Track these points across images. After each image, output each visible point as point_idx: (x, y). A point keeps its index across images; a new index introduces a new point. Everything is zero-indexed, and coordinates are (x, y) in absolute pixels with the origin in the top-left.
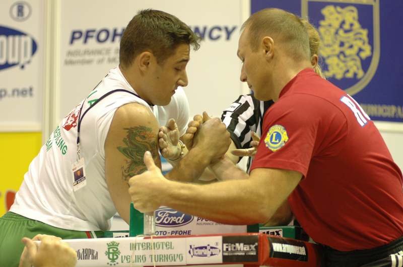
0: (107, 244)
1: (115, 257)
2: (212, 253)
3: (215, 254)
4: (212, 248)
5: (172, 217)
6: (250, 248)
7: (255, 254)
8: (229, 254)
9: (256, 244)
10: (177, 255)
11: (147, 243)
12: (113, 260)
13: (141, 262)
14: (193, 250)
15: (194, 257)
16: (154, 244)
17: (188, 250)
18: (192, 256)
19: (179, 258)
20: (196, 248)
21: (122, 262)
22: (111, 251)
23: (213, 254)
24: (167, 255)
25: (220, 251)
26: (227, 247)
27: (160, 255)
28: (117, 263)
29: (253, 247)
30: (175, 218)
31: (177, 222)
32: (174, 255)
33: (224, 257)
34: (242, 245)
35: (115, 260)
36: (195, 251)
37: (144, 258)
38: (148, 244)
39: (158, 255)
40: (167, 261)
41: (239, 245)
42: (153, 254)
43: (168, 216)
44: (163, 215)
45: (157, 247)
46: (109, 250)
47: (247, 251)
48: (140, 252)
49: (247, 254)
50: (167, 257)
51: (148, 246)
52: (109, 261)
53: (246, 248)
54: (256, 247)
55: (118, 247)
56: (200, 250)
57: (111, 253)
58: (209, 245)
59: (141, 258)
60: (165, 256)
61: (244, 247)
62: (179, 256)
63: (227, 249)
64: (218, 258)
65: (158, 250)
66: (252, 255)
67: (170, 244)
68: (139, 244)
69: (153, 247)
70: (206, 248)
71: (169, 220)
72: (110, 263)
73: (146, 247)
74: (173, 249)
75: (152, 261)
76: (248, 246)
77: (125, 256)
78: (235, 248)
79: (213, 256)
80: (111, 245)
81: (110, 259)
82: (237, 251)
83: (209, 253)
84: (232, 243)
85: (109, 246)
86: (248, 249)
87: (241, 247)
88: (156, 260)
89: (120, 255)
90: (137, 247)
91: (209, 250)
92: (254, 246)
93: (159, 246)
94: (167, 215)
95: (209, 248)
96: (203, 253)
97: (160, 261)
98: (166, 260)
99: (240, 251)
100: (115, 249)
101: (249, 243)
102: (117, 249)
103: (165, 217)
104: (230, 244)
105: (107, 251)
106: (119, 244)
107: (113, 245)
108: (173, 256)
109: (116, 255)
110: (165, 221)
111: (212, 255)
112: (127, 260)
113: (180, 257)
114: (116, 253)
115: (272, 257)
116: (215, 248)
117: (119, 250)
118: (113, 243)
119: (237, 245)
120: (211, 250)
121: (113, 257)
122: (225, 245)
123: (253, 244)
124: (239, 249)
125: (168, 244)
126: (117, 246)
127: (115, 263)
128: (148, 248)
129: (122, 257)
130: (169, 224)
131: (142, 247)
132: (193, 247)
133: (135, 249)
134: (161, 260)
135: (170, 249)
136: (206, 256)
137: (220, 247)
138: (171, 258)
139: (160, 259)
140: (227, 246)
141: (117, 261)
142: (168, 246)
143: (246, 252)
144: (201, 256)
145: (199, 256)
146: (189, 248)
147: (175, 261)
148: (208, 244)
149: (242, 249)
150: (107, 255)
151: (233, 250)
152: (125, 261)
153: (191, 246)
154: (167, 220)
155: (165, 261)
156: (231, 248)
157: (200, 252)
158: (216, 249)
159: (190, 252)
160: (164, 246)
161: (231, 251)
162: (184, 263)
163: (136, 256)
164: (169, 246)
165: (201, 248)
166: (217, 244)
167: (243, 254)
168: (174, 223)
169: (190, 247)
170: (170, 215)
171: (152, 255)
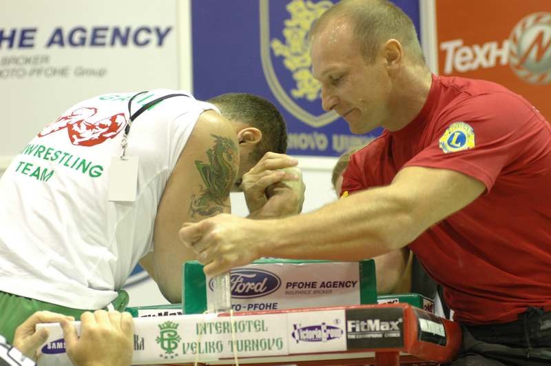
0: (160, 326)
1: (173, 345)
2: (329, 335)
3: (334, 338)
4: (329, 328)
5: (248, 284)
6: (391, 326)
7: (398, 335)
8: (358, 337)
9: (400, 320)
10: (274, 340)
11: (224, 323)
12: (169, 350)
13: (214, 351)
14: (299, 331)
15: (300, 342)
16: (235, 324)
17: (291, 333)
18: (297, 341)
19: (277, 345)
20: (304, 329)
21: (184, 353)
22: (166, 336)
23: (332, 336)
24: (257, 341)
25: (342, 332)
26: (354, 326)
27: (245, 341)
28: (177, 355)
29: (395, 324)
30: (253, 284)
31: (256, 291)
32: (269, 340)
33: (349, 342)
34: (377, 322)
35: (173, 351)
36: (303, 333)
37: (219, 345)
38: (226, 324)
39: (242, 341)
40: (258, 349)
41: (373, 322)
42: (234, 340)
43: (243, 282)
44: (235, 280)
45: (240, 328)
46: (162, 336)
47: (386, 331)
48: (212, 337)
49: (385, 336)
50: (257, 344)
51: (226, 328)
52: (163, 352)
53: (385, 327)
54: (398, 325)
55: (178, 330)
56: (310, 331)
57: (166, 339)
58: (324, 324)
59: (215, 347)
60: (253, 342)
61: (380, 325)
62: (276, 341)
63: (354, 329)
64: (340, 343)
65: (242, 334)
66: (394, 338)
67: (261, 324)
68: (211, 324)
69: (233, 330)
70: (319, 328)
71: (244, 287)
72: (165, 355)
73: (222, 329)
74: (267, 330)
75: (232, 350)
76: (387, 325)
77: (188, 344)
78: (366, 327)
79: (331, 341)
80: (165, 328)
81: (164, 349)
82: (371, 331)
83: (325, 336)
84: (361, 320)
85: (161, 329)
86: (388, 328)
87: (375, 325)
88: (240, 348)
89: (182, 342)
90: (208, 329)
91: (325, 331)
92: (397, 323)
93: (244, 325)
94: (241, 281)
95: (324, 328)
96: (315, 336)
97: (246, 350)
98: (255, 349)
99: (375, 331)
100: (172, 334)
101: (389, 320)
102: (176, 333)
103: (238, 283)
104: (358, 321)
105: (160, 337)
106: (178, 325)
107: (169, 326)
108: (267, 341)
109: (173, 342)
110: (238, 290)
111: (329, 338)
112: (192, 349)
113: (279, 342)
114: (174, 339)
115: (420, 341)
116: (334, 328)
117: (179, 334)
118: (169, 324)
119: (370, 322)
120: (328, 331)
121: (169, 345)
122: (350, 323)
123: (395, 320)
124: (373, 329)
125: (257, 323)
126: (176, 328)
127: (172, 354)
128: (226, 330)
129: (184, 344)
130: (243, 294)
131: (217, 329)
132: (298, 327)
133: (205, 333)
134: (248, 348)
135: (261, 331)
136: (320, 340)
137: (342, 325)
138: (263, 345)
139: (246, 346)
140: (353, 324)
141: (175, 351)
142: (258, 327)
143: (384, 333)
144: (312, 340)
145: (309, 340)
146: (292, 330)
147: (270, 348)
148: (323, 322)
149: (378, 329)
150: (160, 343)
151: (363, 329)
152: (190, 351)
153: (295, 326)
154: (241, 288)
155: (253, 349)
156: (360, 326)
157: (311, 334)
158: (335, 330)
159: (293, 335)
160: (252, 327)
161: (361, 331)
162: (284, 351)
163: (206, 343)
164: (261, 326)
165: (312, 328)
166: (337, 321)
167: (380, 336)
168: (252, 292)
169: (293, 328)
170: (246, 280)
171: (232, 342)
